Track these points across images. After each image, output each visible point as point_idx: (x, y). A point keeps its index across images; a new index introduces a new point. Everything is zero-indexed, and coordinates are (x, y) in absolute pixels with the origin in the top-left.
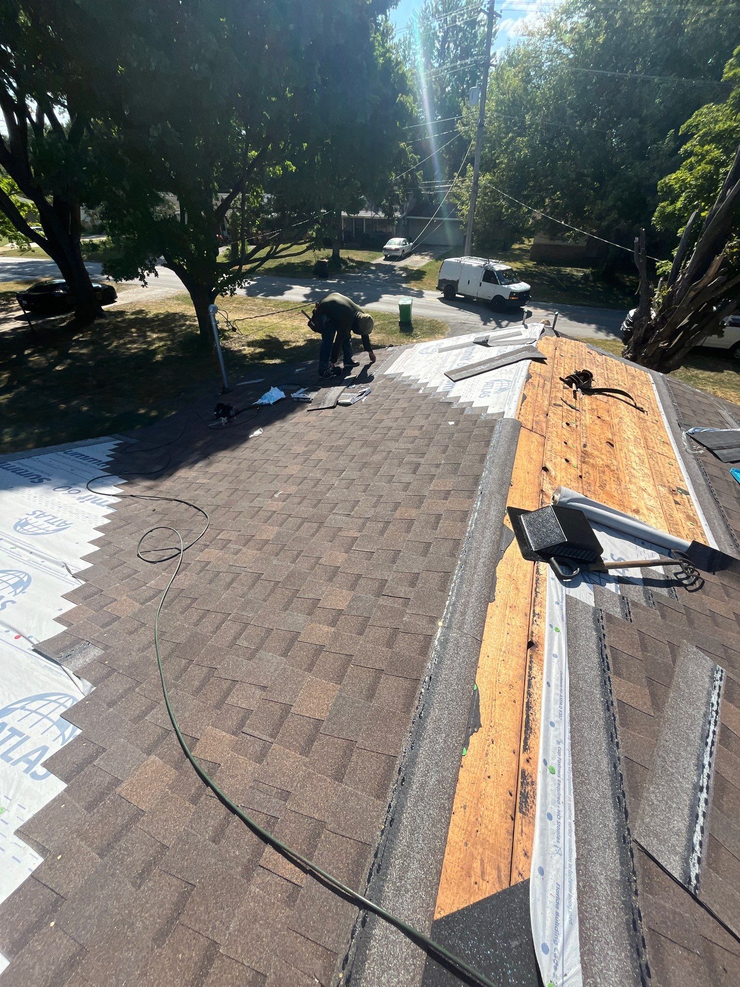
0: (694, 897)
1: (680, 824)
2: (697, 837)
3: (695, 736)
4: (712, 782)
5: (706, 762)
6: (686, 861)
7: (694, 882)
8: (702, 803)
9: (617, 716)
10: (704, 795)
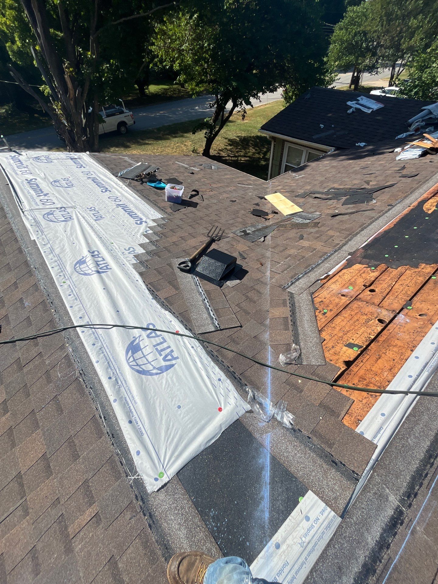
0: (221, 330)
1: (205, 316)
2: (212, 313)
3: (194, 287)
4: (205, 295)
5: (201, 291)
6: (213, 323)
7: (218, 326)
8: (207, 303)
9: (168, 304)
10: (206, 300)
